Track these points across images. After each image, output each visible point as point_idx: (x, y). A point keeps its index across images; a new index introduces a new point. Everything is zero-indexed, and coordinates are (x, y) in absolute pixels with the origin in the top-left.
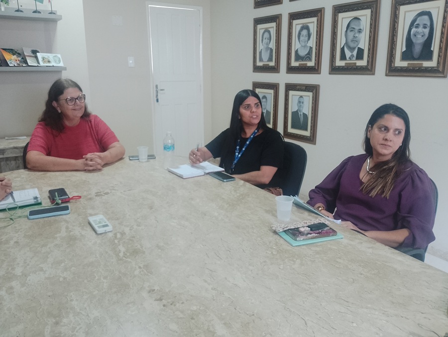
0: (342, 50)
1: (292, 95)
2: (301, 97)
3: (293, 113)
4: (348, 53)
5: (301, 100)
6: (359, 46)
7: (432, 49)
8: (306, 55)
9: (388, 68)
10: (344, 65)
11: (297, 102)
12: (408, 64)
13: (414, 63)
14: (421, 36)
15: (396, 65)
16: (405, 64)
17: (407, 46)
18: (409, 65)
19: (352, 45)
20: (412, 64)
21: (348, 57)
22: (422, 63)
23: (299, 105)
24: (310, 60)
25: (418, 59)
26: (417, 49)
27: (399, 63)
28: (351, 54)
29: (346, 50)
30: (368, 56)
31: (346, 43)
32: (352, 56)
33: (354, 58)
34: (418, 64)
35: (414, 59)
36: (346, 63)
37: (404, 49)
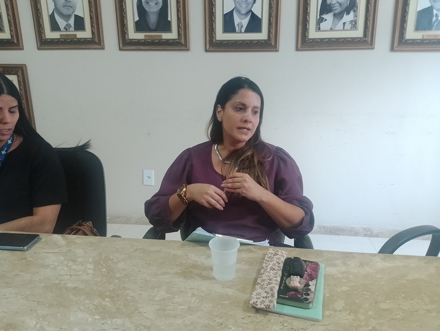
0: (52, 17)
4: (61, 23)
6: (76, 13)
7: (169, 19)
9: (121, 41)
10: (58, 37)
12: (145, 36)
13: (152, 36)
14: (154, 4)
15: (130, 37)
16: (141, 36)
17: (139, 15)
18: (147, 38)
19: (65, 11)
20: (149, 36)
21: (62, 27)
22: (161, 35)
25: (155, 30)
26: (153, 19)
27: (133, 34)
28: (66, 23)
29: (58, 18)
30: (92, 26)
31: (56, 9)
32: (69, 25)
33: (72, 28)
34: (157, 36)
35: (150, 30)
36: (61, 35)
37: (137, 18)
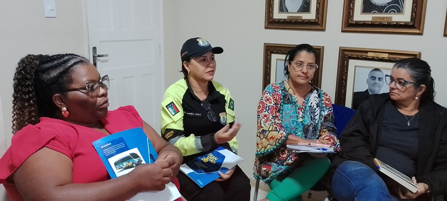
1: (355, 66)
2: (377, 70)
3: (356, 95)
5: (377, 74)
8: (389, 4)
11: (367, 77)
23: (372, 82)
24: (399, 11)
